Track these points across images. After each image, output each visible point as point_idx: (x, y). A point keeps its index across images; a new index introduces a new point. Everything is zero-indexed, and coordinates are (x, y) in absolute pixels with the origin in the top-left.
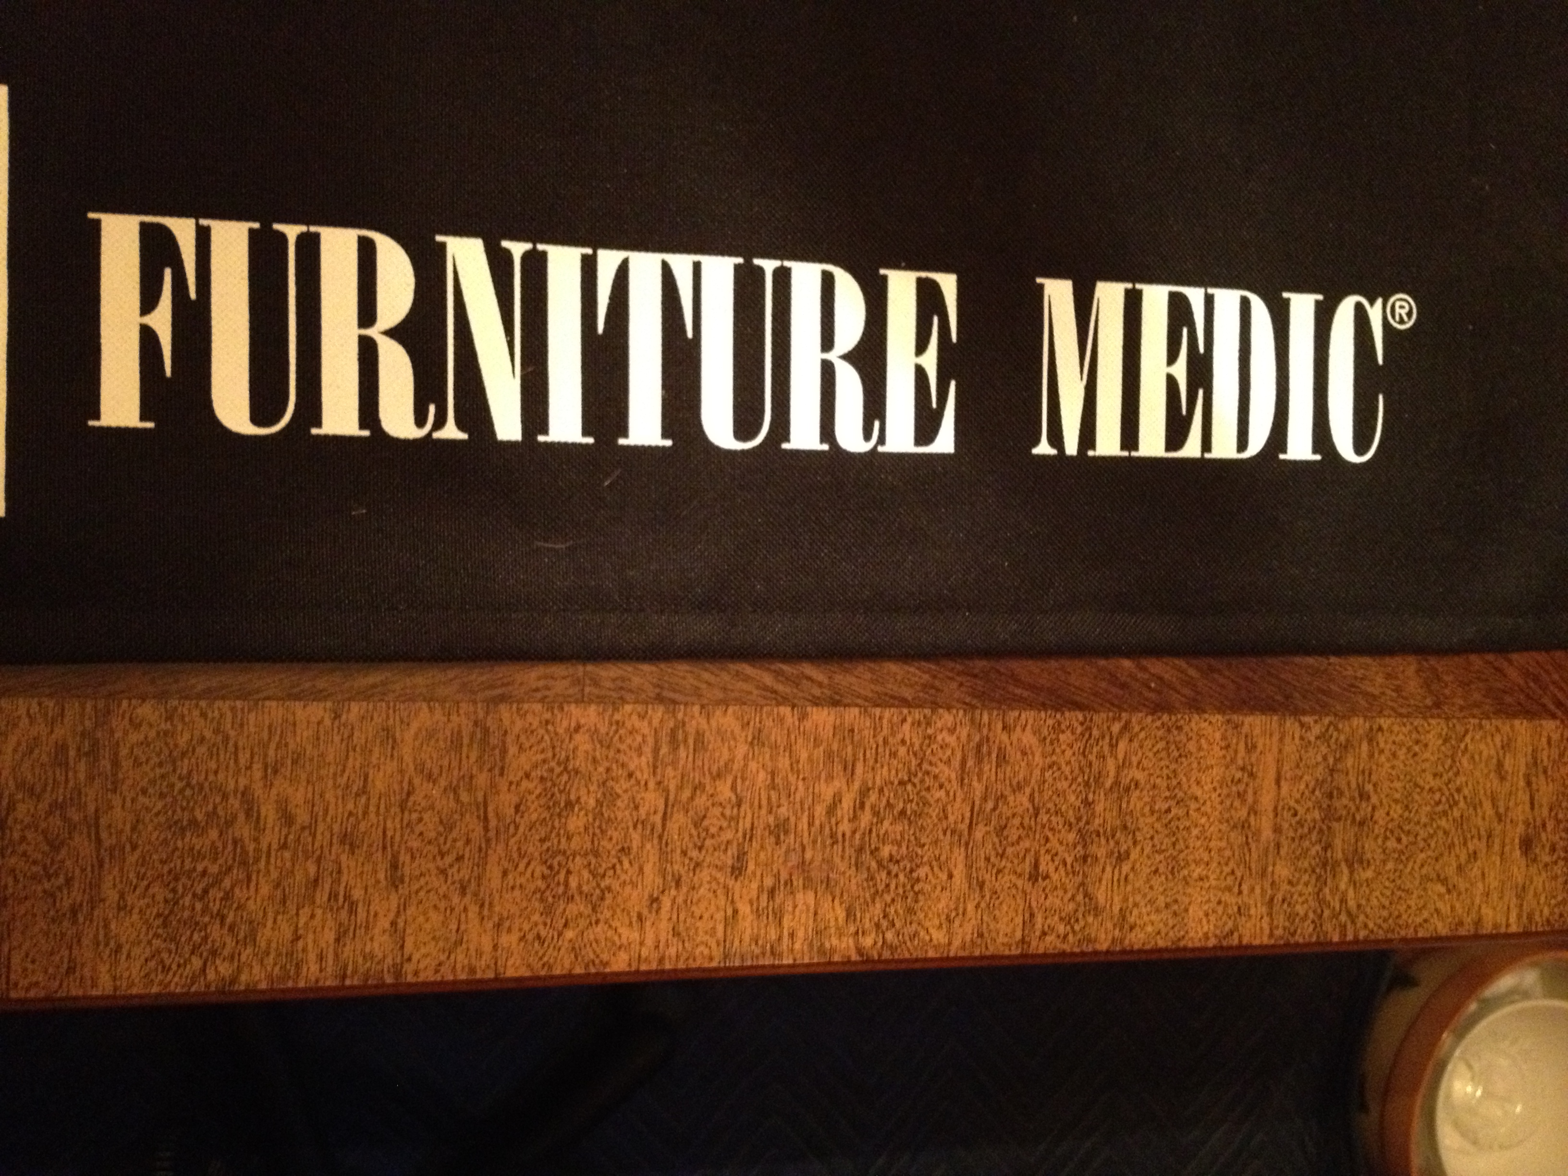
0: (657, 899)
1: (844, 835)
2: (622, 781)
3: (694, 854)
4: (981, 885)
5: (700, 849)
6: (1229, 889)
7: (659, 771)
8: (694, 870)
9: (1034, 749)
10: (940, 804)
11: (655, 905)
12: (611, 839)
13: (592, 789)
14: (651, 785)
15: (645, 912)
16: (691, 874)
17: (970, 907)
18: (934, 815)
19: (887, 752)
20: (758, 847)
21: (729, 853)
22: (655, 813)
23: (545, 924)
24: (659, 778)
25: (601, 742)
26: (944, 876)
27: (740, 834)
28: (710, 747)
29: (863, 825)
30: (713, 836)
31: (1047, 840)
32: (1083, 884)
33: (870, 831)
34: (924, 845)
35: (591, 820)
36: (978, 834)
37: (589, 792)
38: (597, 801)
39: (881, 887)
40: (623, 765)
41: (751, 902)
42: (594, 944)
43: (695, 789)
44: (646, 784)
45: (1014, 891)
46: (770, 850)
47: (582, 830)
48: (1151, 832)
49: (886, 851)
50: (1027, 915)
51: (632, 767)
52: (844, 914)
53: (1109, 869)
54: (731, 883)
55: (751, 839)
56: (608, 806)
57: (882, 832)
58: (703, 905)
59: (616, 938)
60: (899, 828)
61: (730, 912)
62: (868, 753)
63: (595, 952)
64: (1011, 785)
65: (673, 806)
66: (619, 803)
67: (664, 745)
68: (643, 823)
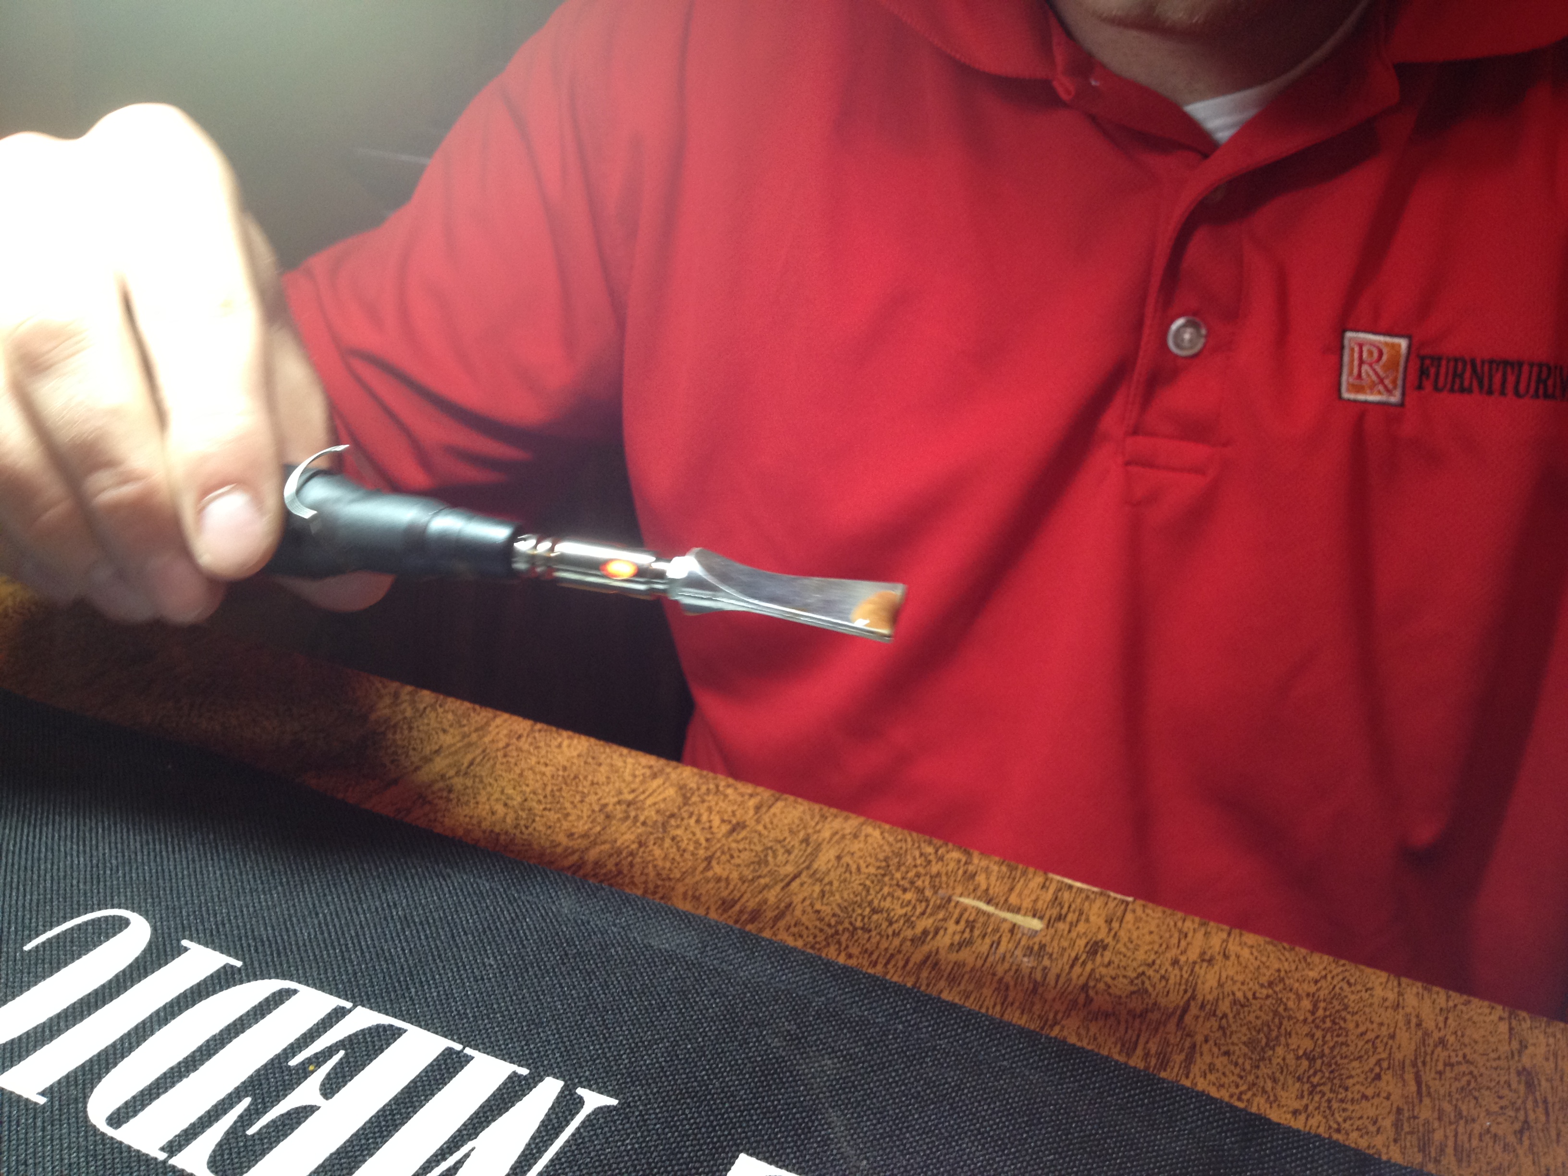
0: (1203, 960)
1: (957, 922)
2: (1237, 1053)
3: (1150, 972)
4: (806, 841)
5: (1143, 973)
6: (519, 749)
7: (1187, 1044)
8: (1154, 962)
9: (681, 897)
10: (825, 901)
11: (1207, 957)
12: (1257, 1018)
13: (1280, 1060)
14: (1199, 1038)
15: (1219, 958)
16: (1158, 962)
17: (826, 834)
18: (837, 896)
19: (874, 957)
20: (1069, 951)
21: (1106, 960)
22: (1197, 1018)
23: (1341, 988)
24: (1189, 1039)
25: (1264, 1091)
26: (847, 859)
27: (1089, 966)
28: (1113, 1039)
29: (931, 921)
30: (1125, 977)
31: (707, 840)
32: (685, 804)
33: (923, 913)
34: (860, 884)
35: (1283, 1040)
36: (790, 869)
37: (1284, 1059)
38: (1273, 1049)
39: (928, 879)
40: (1236, 1064)
41: (1087, 920)
42: (1283, 959)
43: (1141, 1015)
44: (1206, 1041)
45: (769, 826)
46: (1055, 943)
47: (1293, 1035)
48: (579, 805)
49: (908, 896)
50: (764, 809)
51: (1225, 1059)
52: (977, 878)
53: (649, 802)
54: (1109, 940)
55: (1076, 958)
56: (1259, 1041)
57: (910, 908)
58: (1148, 938)
59: (1255, 953)
60: (887, 904)
61: (1115, 925)
62: (901, 964)
63: (1283, 955)
64: (728, 884)
65: (1173, 1013)
66: (1244, 1039)
67: (1178, 1062)
68: (1214, 1015)
